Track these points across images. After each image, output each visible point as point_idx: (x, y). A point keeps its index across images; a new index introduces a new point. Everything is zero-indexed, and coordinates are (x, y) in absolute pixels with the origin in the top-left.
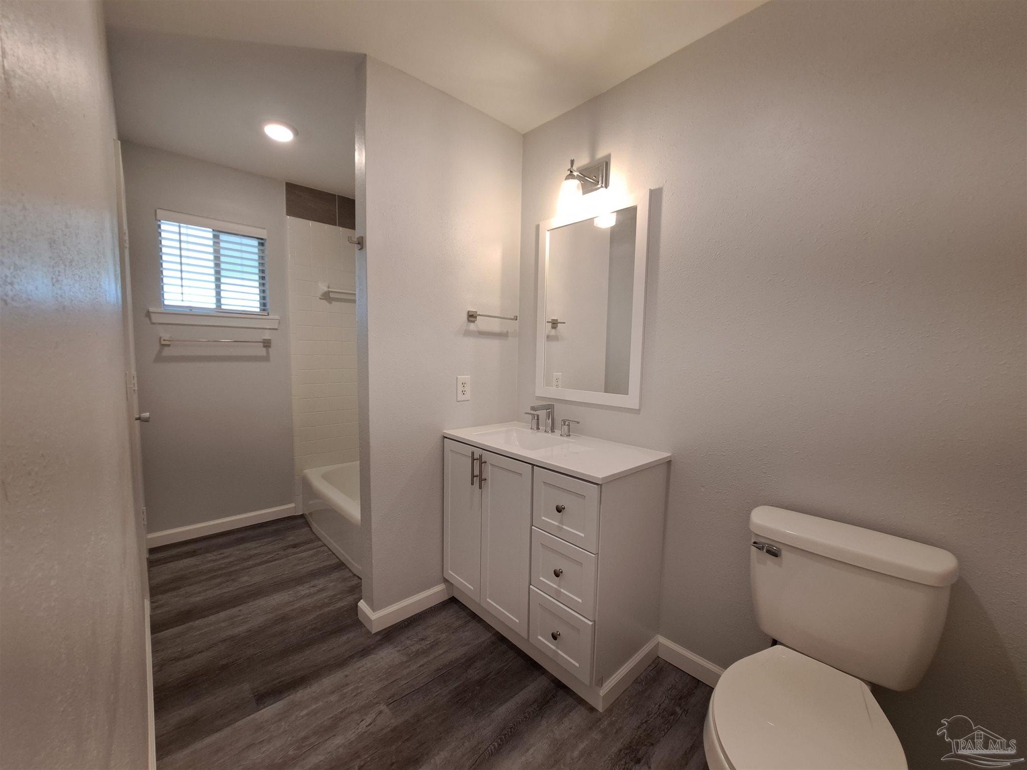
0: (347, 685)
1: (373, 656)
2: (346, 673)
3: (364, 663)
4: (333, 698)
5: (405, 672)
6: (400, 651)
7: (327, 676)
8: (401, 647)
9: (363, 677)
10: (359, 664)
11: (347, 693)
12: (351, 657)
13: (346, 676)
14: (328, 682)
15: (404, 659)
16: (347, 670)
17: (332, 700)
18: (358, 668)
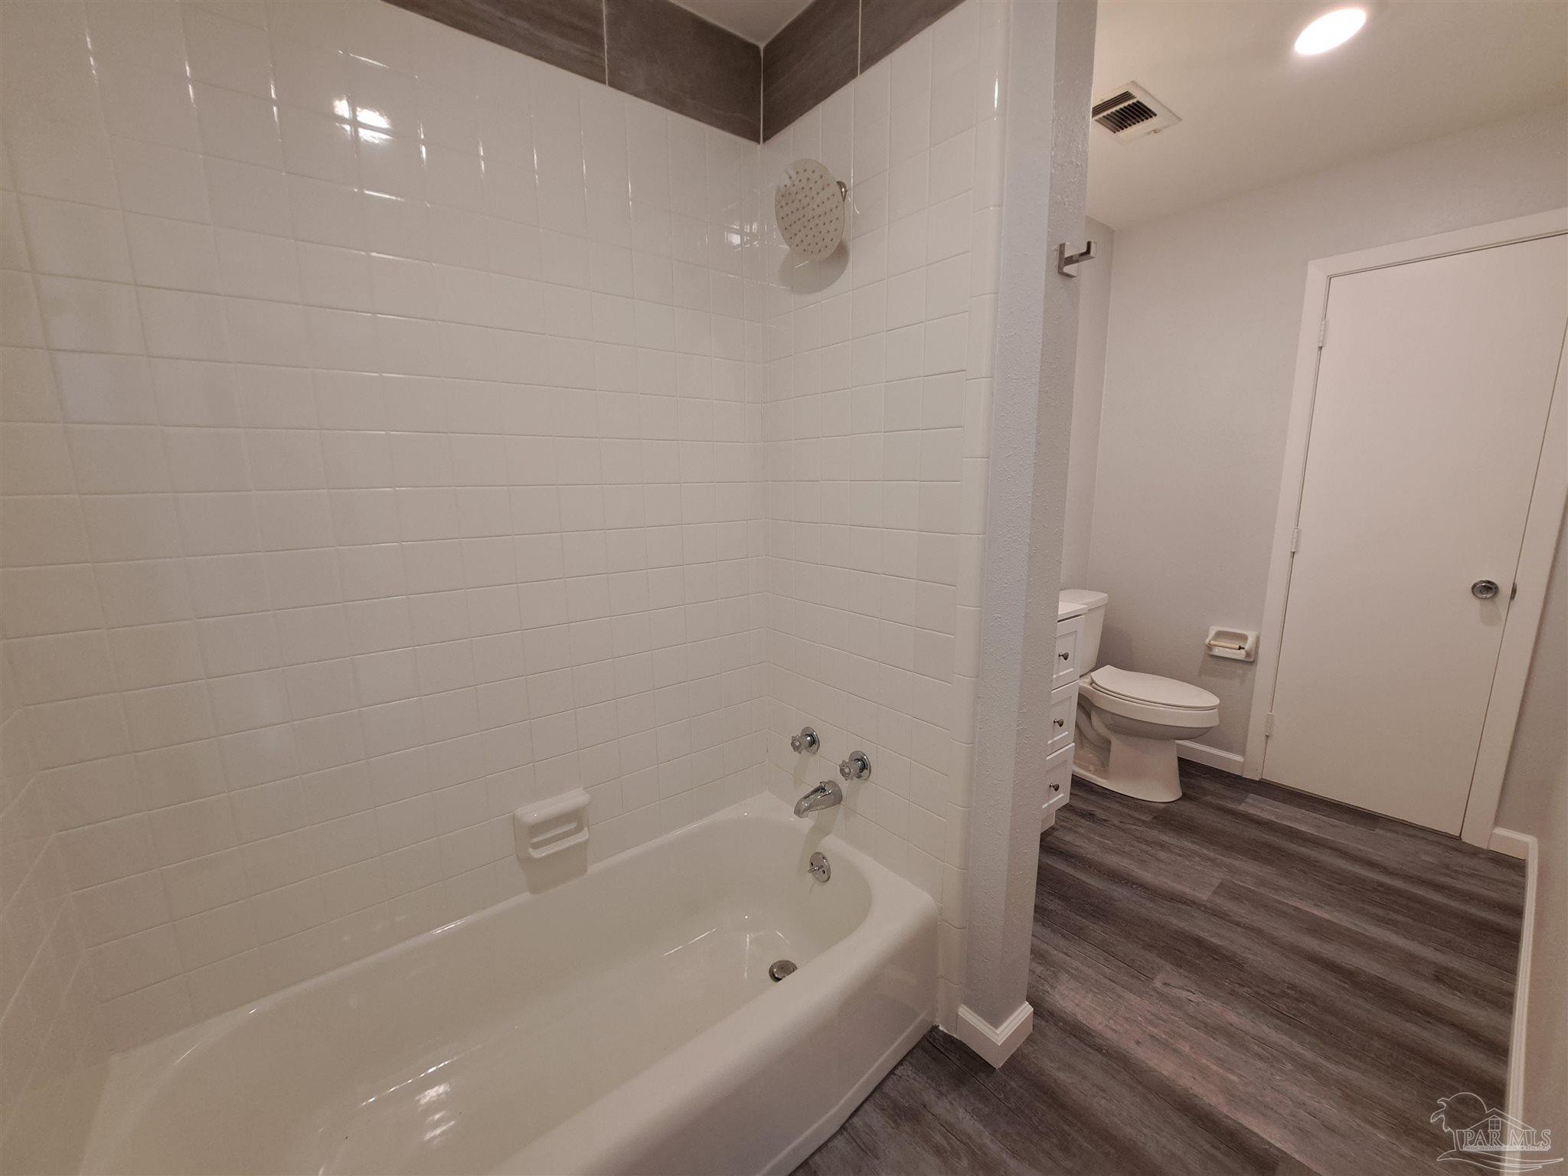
0: (1152, 1036)
1: (1079, 1017)
2: (1133, 1045)
3: (1100, 1027)
4: (1185, 1048)
5: (1089, 971)
6: (1052, 986)
7: (1156, 1071)
8: (1043, 985)
9: (1127, 1019)
10: (1109, 1034)
11: (1166, 1033)
12: (1099, 1049)
13: (1138, 1043)
14: (1165, 1067)
15: (1065, 977)
16: (1129, 1046)
17: (1188, 1048)
18: (1115, 1031)
